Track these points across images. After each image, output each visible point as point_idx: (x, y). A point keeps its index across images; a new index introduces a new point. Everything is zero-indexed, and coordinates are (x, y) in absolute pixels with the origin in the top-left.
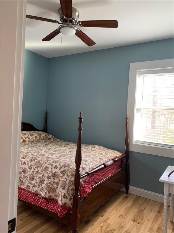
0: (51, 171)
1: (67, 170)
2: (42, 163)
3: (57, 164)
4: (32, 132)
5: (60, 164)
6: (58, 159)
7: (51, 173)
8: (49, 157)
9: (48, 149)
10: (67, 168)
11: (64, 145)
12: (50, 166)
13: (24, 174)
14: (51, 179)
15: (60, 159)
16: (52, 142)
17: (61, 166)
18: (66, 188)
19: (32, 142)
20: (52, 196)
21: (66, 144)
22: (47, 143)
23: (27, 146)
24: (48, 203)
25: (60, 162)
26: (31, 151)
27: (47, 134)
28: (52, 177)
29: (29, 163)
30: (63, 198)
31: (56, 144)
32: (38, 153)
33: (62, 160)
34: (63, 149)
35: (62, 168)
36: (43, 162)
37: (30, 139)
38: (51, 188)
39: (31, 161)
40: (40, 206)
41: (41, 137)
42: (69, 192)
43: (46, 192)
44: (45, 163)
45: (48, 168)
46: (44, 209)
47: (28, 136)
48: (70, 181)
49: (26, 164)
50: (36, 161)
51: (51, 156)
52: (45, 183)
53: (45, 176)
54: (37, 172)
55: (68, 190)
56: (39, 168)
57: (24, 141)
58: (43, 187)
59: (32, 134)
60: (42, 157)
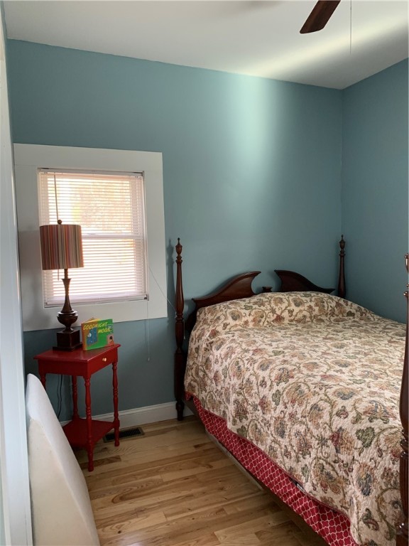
0: (328, 422)
1: (377, 431)
2: (306, 391)
3: (348, 404)
4: (299, 295)
5: (357, 405)
6: (355, 386)
7: (328, 427)
8: (328, 374)
9: (335, 346)
10: (377, 424)
11: (390, 334)
12: (327, 407)
13: (264, 414)
14: (328, 446)
15: (362, 385)
16: (356, 325)
17: (358, 414)
18: (375, 492)
19: (299, 321)
20: (332, 500)
21: (397, 335)
22: (340, 327)
23: (283, 331)
24: (324, 518)
25: (359, 397)
26: (286, 351)
27: (342, 301)
28: (329, 442)
29: (275, 384)
30: (361, 523)
31: (366, 331)
32: (303, 356)
33: (368, 390)
34: (381, 350)
35: (360, 418)
36: (309, 388)
37: (294, 313)
38: (328, 474)
39: (279, 379)
40: (302, 518)
41: (326, 309)
42: (382, 510)
43: (315, 482)
44: (315, 393)
45: (319, 410)
46: (312, 530)
47: (289, 305)
48: (388, 472)
49: (266, 384)
50: (291, 381)
51: (337, 371)
52: (313, 455)
53: (311, 433)
54: (292, 416)
55: (380, 500)
56: (296, 405)
57: (279, 319)
58: (308, 464)
59: (298, 301)
60: (310, 373)
